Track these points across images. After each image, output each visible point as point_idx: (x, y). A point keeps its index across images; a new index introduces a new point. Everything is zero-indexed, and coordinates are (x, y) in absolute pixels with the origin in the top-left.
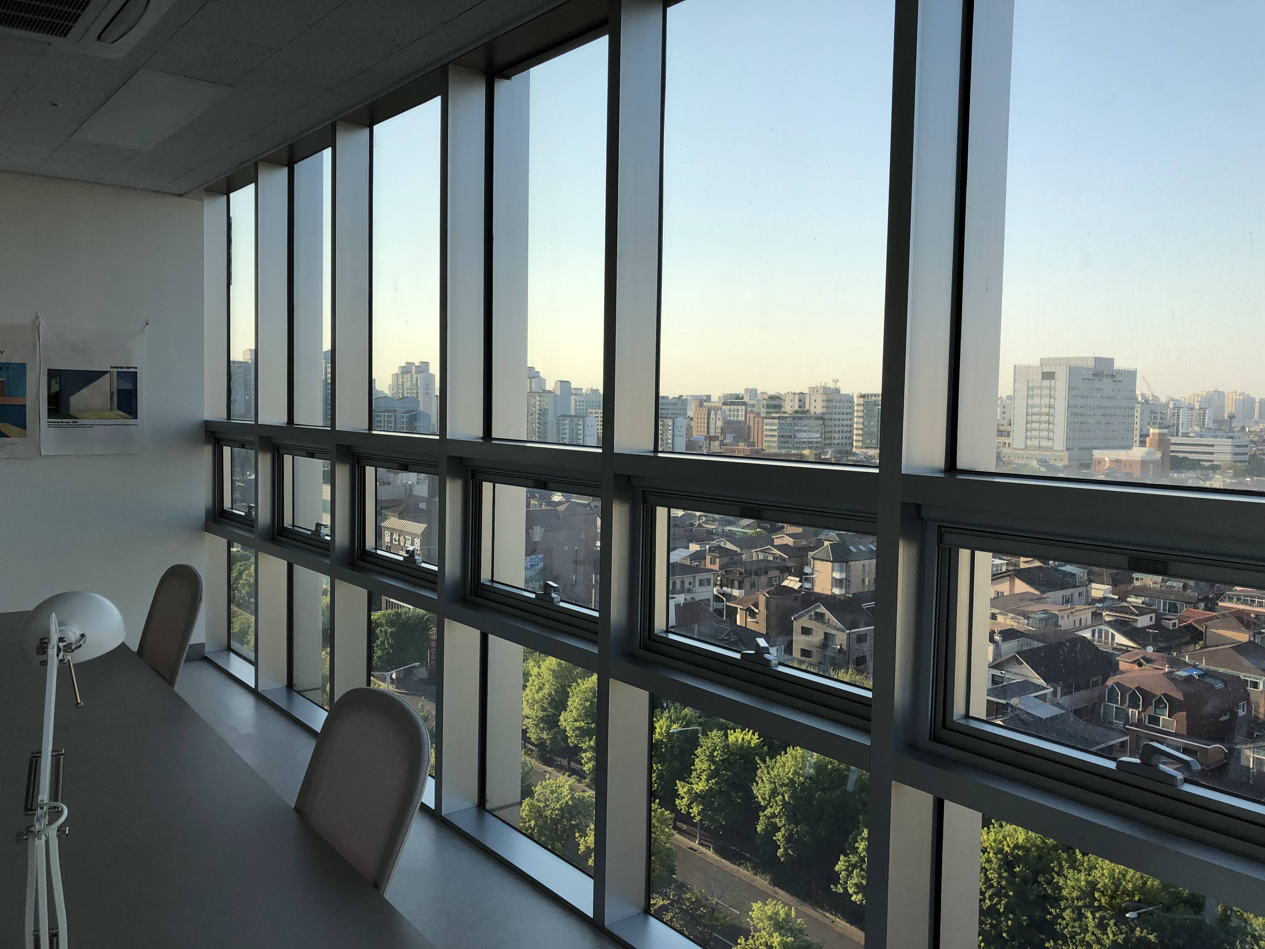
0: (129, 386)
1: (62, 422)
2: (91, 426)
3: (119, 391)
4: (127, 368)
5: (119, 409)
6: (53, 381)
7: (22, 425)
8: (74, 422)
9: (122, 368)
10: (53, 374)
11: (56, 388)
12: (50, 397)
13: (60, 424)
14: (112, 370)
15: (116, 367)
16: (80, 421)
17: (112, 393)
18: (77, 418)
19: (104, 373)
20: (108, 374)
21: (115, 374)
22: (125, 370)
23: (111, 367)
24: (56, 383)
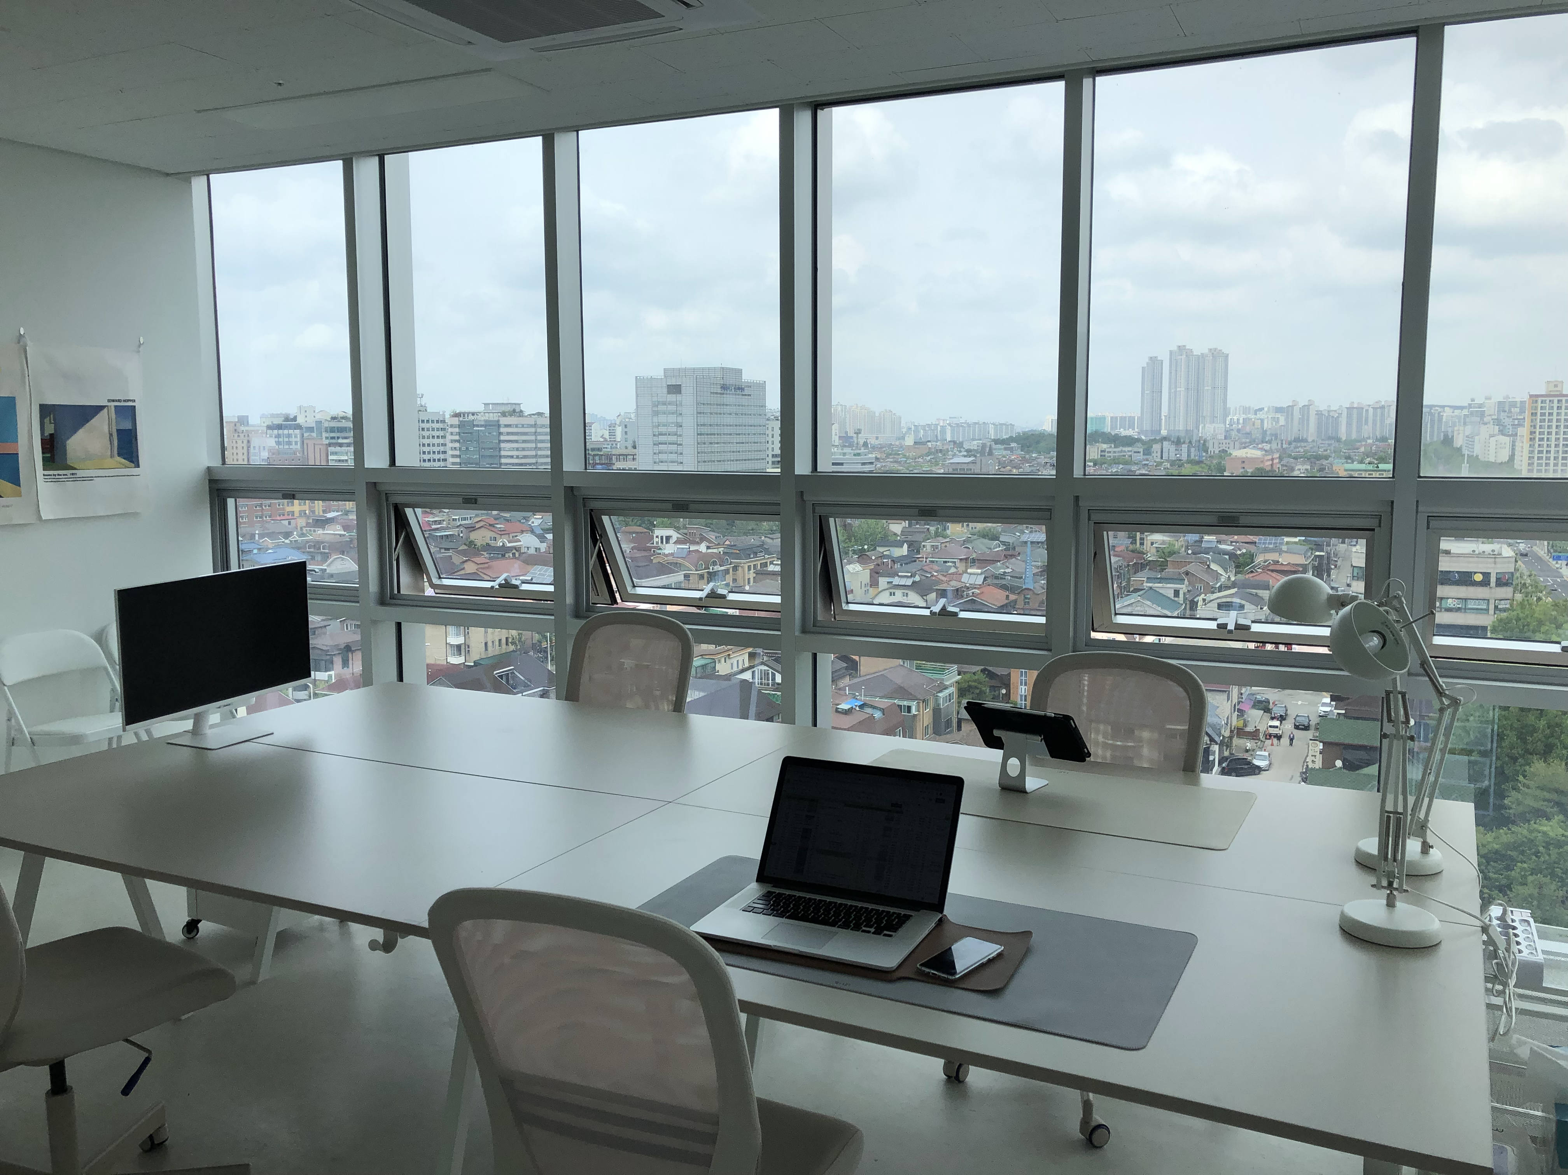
0: (127, 425)
1: (58, 475)
2: (91, 479)
3: (119, 431)
4: (125, 401)
5: (119, 455)
6: (47, 420)
7: (15, 480)
8: (73, 474)
9: (119, 401)
10: (46, 410)
11: (50, 429)
12: (43, 442)
13: (57, 477)
14: (109, 404)
15: (113, 401)
16: (80, 473)
17: (111, 435)
18: (75, 469)
19: (101, 408)
20: (106, 410)
21: (113, 409)
22: (122, 404)
23: (109, 401)
24: (51, 423)
